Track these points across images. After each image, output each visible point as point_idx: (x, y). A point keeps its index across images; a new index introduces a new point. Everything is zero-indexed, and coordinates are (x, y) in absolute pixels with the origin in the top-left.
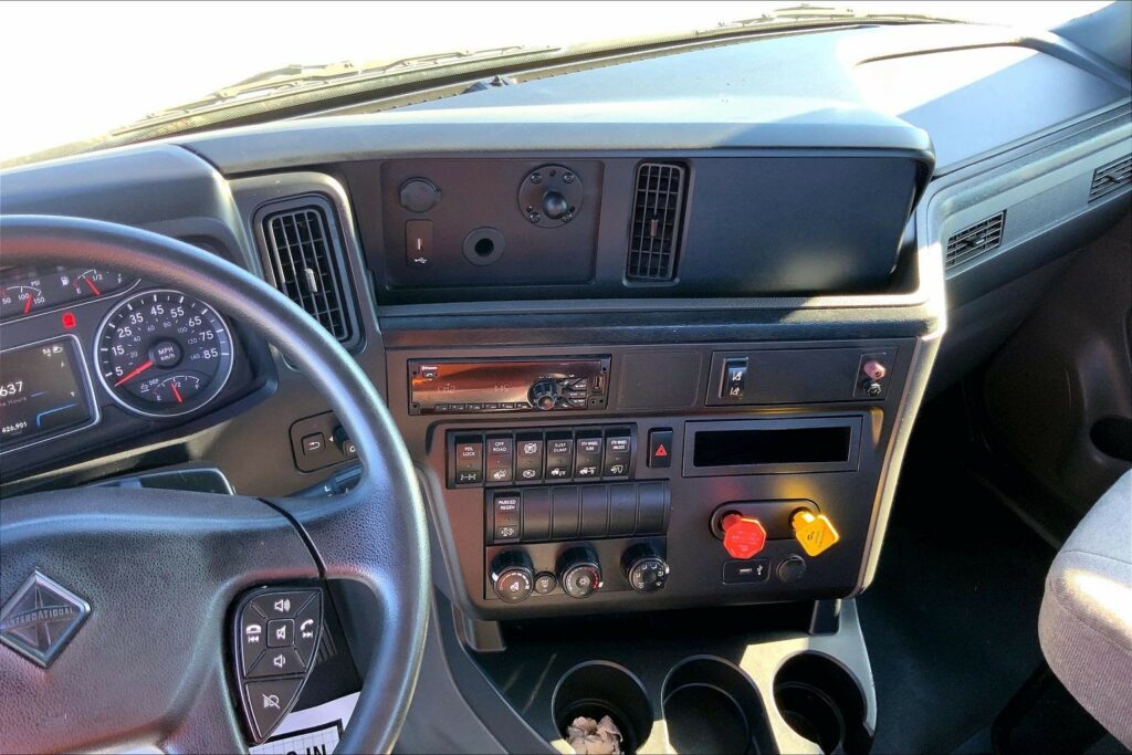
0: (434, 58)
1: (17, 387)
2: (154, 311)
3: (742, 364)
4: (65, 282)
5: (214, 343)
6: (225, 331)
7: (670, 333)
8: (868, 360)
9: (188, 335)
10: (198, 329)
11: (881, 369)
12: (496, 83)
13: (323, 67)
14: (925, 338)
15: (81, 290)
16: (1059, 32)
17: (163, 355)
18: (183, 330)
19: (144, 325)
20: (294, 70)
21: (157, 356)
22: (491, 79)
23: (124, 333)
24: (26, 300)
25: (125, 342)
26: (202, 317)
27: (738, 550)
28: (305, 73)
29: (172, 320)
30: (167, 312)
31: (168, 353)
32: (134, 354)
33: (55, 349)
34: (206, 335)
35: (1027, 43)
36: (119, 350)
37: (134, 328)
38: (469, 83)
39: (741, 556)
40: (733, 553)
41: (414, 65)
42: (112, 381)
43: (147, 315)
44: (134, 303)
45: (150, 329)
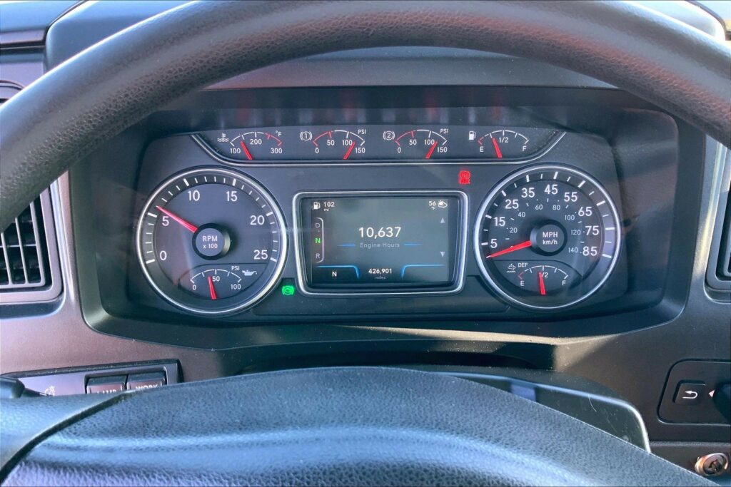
1: (395, 231)
2: (547, 190)
4: (472, 137)
5: (598, 241)
6: (616, 231)
9: (574, 225)
10: (587, 221)
15: (484, 149)
17: (546, 239)
18: (570, 218)
19: (532, 202)
21: (540, 238)
23: (511, 205)
24: (431, 146)
25: (512, 213)
26: (595, 209)
29: (563, 205)
30: (560, 195)
31: (551, 239)
32: (514, 230)
33: (441, 203)
34: (593, 229)
36: (500, 221)
37: (522, 202)
42: (486, 251)
43: (539, 191)
44: (533, 176)
45: (539, 207)
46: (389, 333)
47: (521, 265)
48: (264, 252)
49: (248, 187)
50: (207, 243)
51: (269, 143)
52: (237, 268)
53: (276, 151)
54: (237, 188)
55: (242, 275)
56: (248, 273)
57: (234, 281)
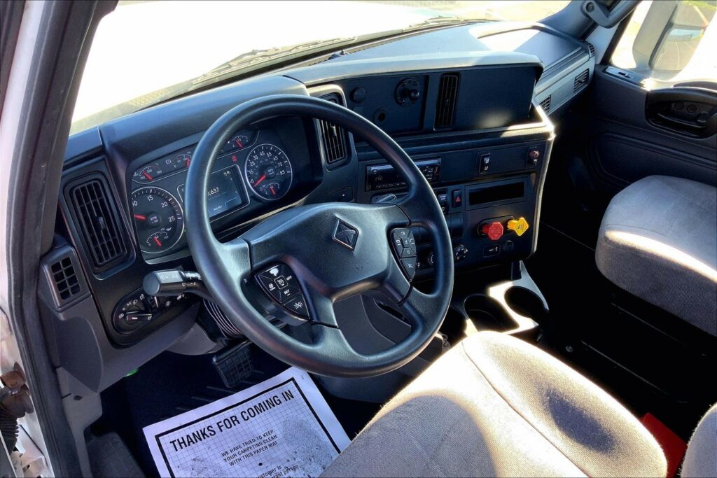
0: (308, 45)
1: (216, 190)
2: (262, 154)
3: (487, 156)
4: (229, 142)
6: (288, 162)
7: (462, 145)
8: (531, 151)
9: (274, 164)
10: (277, 161)
11: (537, 153)
12: (342, 53)
13: (267, 51)
14: (549, 139)
16: (543, 22)
17: (270, 172)
18: (272, 162)
19: (258, 161)
20: (254, 53)
21: (267, 173)
22: (340, 51)
23: (253, 164)
25: (254, 167)
26: (278, 156)
27: (494, 237)
28: (259, 54)
29: (268, 158)
30: (266, 155)
32: (257, 174)
33: (228, 172)
34: (280, 164)
35: (535, 28)
36: (252, 172)
37: (255, 162)
38: (330, 55)
39: (496, 239)
40: (492, 238)
41: (301, 49)
42: (252, 184)
43: (259, 156)
44: (256, 150)
45: (261, 162)
46: (240, 227)
47: (264, 186)
48: (172, 217)
49: (158, 191)
50: (153, 221)
51: (155, 170)
52: (163, 229)
53: (159, 172)
54: (152, 194)
55: (166, 231)
56: (169, 230)
57: (164, 235)
